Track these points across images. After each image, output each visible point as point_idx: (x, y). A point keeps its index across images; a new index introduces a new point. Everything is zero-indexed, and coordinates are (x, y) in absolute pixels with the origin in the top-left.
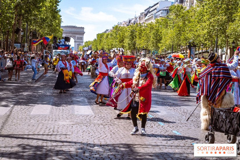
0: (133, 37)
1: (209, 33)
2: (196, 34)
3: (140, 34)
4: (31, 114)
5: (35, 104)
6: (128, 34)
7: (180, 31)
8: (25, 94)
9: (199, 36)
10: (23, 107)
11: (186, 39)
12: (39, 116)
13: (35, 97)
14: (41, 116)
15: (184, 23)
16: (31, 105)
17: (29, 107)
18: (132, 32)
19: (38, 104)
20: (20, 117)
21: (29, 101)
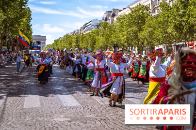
0: (77, 41)
1: (127, 38)
2: (119, 39)
3: (82, 39)
4: (24, 107)
5: (25, 94)
6: (74, 40)
7: (108, 37)
8: (14, 84)
9: (120, 40)
10: (15, 98)
11: (112, 42)
12: (32, 109)
13: (23, 87)
14: (34, 110)
15: (110, 33)
16: (21, 95)
17: (21, 98)
18: (77, 38)
19: (28, 94)
20: (14, 112)
21: (20, 92)
